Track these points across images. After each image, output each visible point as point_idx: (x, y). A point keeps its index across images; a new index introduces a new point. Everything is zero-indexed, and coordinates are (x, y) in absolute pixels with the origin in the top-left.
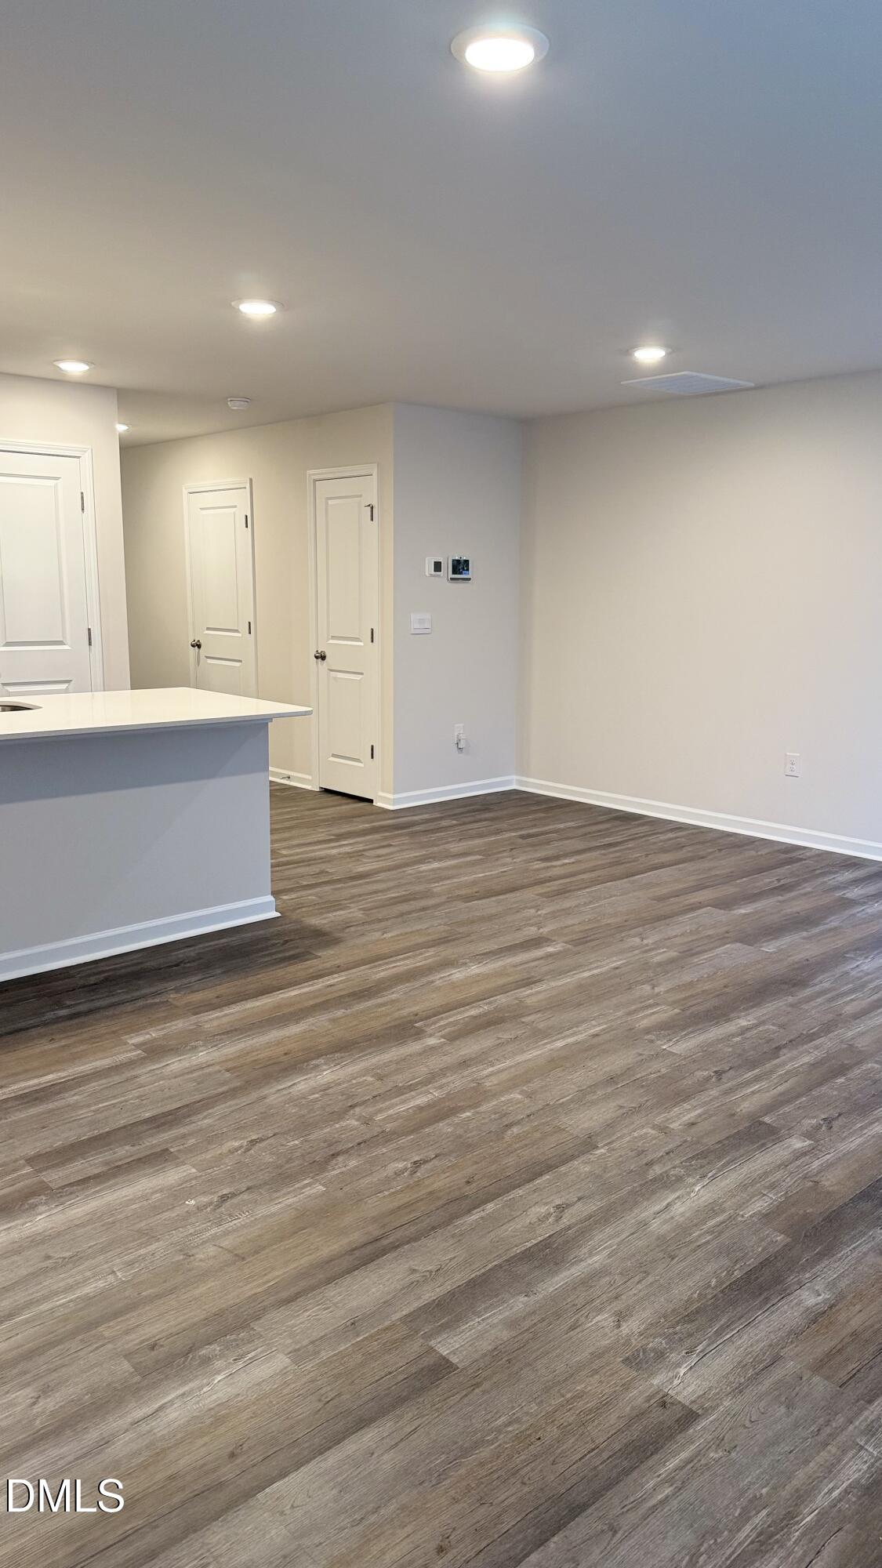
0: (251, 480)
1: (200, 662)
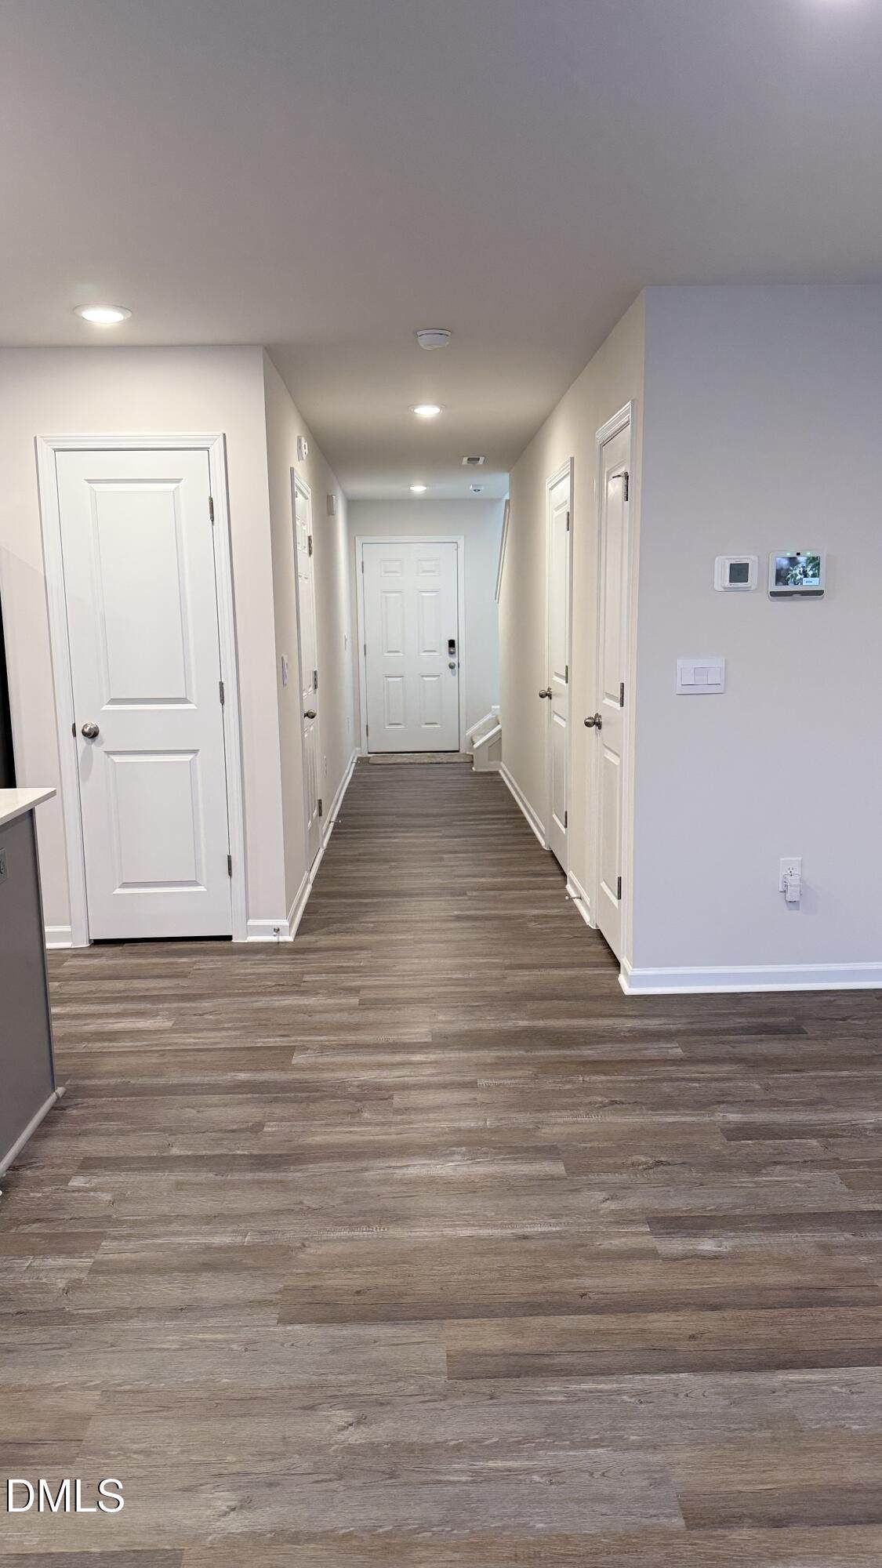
0: (572, 459)
1: (550, 719)
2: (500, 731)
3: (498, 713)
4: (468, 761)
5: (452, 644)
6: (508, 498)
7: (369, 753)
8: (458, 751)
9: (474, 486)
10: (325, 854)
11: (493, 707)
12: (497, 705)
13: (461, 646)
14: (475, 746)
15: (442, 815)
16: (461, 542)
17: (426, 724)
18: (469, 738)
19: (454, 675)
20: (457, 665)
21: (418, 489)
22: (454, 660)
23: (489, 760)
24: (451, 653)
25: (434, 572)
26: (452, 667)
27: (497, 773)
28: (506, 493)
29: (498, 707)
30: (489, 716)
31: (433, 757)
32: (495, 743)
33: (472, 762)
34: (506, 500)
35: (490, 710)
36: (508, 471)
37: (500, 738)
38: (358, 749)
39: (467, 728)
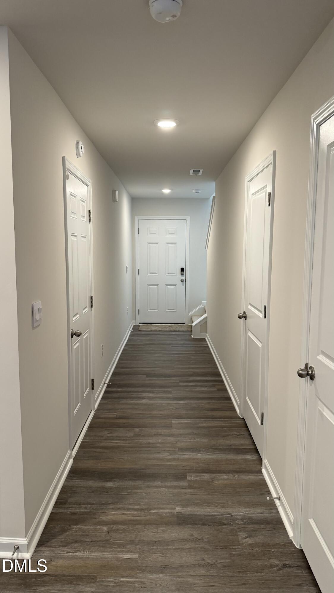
0: (275, 152)
1: (245, 333)
2: (207, 317)
3: (205, 305)
4: (190, 330)
5: (182, 270)
6: (214, 195)
7: (140, 323)
8: (184, 323)
9: (196, 190)
10: (95, 417)
11: (202, 302)
12: (205, 301)
13: (187, 271)
14: (193, 324)
15: (174, 376)
16: (188, 220)
17: (169, 309)
18: (190, 317)
19: (183, 285)
20: (185, 281)
21: (166, 191)
22: (183, 278)
23: (201, 332)
24: (182, 274)
25: (174, 234)
26: (182, 281)
27: (204, 340)
28: (213, 193)
29: (206, 302)
30: (200, 306)
31: (171, 327)
32: (204, 323)
33: (192, 331)
34: (213, 196)
35: (201, 303)
36: (215, 181)
37: (207, 321)
38: (134, 321)
39: (189, 312)
